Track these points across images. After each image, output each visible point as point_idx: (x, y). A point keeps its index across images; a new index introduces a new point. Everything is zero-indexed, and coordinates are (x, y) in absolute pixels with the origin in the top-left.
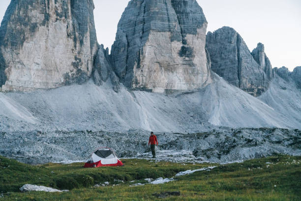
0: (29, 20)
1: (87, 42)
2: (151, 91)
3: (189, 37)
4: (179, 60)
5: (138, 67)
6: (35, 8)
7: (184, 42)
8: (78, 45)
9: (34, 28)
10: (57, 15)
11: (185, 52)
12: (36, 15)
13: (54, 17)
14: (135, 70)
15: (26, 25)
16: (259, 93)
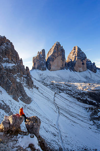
0: (55, 56)
1: (64, 61)
2: (77, 72)
3: (84, 61)
4: (82, 65)
5: (75, 66)
6: (56, 53)
7: (83, 62)
8: (63, 61)
9: (56, 58)
10: (60, 55)
11: (83, 64)
12: (56, 55)
13: (59, 55)
14: (74, 67)
15: (54, 57)
16: (95, 73)
